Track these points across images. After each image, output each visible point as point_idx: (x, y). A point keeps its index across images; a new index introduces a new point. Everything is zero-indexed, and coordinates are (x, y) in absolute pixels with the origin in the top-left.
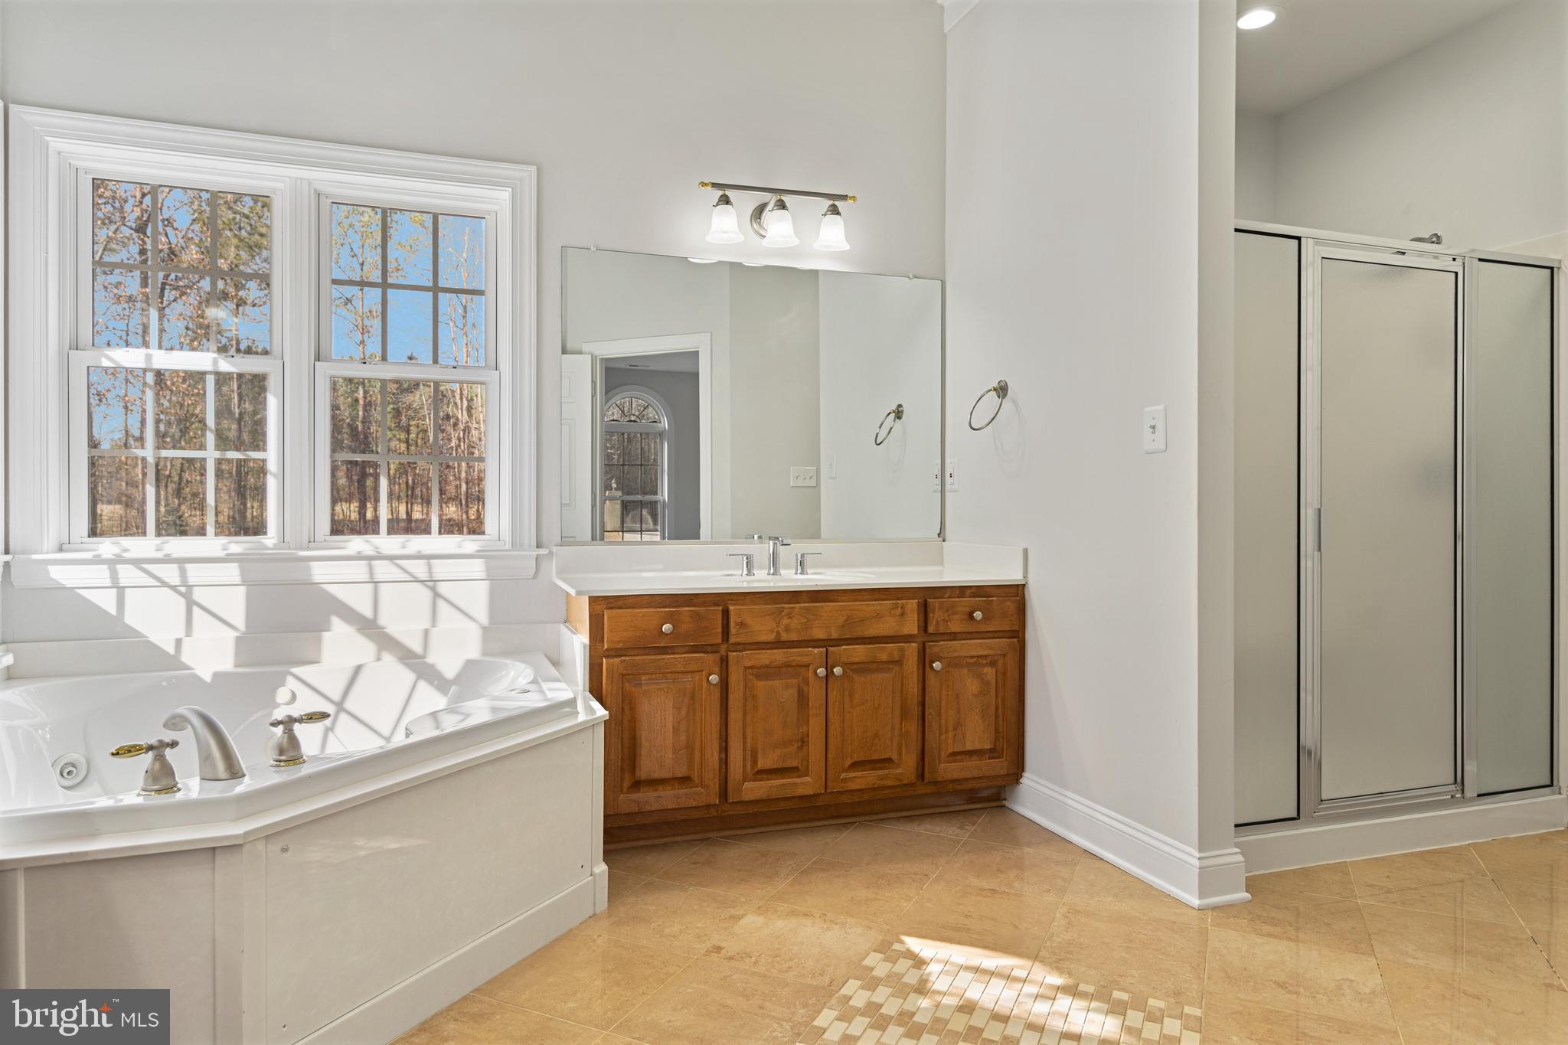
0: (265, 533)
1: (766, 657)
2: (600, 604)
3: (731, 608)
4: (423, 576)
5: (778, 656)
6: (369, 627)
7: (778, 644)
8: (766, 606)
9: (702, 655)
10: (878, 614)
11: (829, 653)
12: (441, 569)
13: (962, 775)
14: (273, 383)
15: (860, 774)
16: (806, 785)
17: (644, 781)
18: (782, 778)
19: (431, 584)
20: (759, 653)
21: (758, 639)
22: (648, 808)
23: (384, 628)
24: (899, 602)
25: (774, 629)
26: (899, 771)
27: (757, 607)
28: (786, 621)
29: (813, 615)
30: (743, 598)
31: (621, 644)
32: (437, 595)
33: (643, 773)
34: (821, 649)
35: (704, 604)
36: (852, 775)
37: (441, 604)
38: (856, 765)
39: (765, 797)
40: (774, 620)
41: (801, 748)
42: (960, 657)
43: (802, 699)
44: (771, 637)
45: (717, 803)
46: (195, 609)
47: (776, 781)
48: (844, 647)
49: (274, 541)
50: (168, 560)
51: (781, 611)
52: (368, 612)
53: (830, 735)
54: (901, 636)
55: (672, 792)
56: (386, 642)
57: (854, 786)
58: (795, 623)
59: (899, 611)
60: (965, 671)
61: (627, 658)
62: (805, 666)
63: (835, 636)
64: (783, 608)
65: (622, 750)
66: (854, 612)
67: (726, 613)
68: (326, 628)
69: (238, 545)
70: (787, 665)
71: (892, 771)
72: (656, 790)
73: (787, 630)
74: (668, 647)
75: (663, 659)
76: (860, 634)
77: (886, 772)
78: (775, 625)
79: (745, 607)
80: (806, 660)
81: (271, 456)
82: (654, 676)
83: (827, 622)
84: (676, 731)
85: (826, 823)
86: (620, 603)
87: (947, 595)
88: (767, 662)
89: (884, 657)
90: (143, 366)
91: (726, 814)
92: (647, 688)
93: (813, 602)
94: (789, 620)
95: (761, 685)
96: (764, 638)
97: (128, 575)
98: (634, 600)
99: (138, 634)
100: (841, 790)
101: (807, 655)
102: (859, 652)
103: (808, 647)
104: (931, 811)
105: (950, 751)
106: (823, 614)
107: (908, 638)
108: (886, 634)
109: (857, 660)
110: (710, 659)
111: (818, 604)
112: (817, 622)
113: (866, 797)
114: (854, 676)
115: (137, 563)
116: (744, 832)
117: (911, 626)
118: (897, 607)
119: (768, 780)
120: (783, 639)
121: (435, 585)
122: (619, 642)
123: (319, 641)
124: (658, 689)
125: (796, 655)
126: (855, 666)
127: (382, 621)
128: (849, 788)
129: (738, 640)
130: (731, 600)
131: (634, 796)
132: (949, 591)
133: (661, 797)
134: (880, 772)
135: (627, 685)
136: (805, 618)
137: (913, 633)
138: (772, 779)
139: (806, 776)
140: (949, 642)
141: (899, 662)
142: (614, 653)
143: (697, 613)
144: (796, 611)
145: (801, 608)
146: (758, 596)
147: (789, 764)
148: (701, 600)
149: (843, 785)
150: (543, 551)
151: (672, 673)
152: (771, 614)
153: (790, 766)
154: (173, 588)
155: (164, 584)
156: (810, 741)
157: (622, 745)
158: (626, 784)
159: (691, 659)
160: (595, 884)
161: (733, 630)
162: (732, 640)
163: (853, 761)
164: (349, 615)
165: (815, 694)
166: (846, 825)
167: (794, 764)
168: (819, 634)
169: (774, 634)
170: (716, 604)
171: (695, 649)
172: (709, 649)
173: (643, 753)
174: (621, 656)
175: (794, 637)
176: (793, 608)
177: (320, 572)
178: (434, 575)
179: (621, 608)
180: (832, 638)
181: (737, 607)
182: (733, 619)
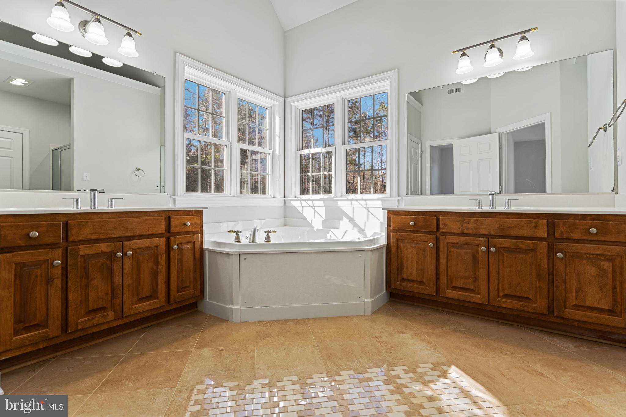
0: (332, 194)
1: (456, 239)
2: (390, 213)
3: (440, 217)
4: (365, 206)
5: (462, 239)
6: (351, 220)
7: (462, 234)
8: (457, 218)
9: (428, 235)
10: (519, 225)
11: (490, 240)
12: (370, 203)
13: (583, 319)
14: (334, 153)
15: (509, 301)
16: (477, 298)
17: (405, 279)
18: (466, 293)
19: (367, 208)
20: (453, 237)
21: (452, 231)
22: (407, 289)
23: (355, 221)
24: (533, 220)
25: (460, 227)
26: (536, 305)
27: (452, 218)
28: (466, 225)
29: (481, 223)
30: (446, 214)
31: (397, 228)
32: (369, 212)
33: (405, 276)
34: (485, 239)
35: (430, 215)
36: (504, 300)
37: (370, 214)
38: (506, 296)
39: (456, 298)
40: (460, 224)
41: (474, 281)
42: (581, 253)
43: (475, 259)
44: (459, 231)
45: (435, 295)
46: (315, 212)
47: (463, 293)
48: (498, 239)
49: (334, 195)
50: (309, 200)
51: (463, 220)
52: (352, 216)
53: (490, 279)
54: (537, 238)
55: (416, 286)
56: (355, 225)
57: (505, 306)
58: (471, 226)
59: (533, 224)
60: (585, 261)
61: (399, 233)
62: (477, 245)
63: (493, 233)
64: (465, 219)
65: (398, 266)
66: (504, 223)
67: (438, 220)
68: (341, 219)
69: (326, 196)
70: (467, 244)
71: (530, 304)
72: (411, 284)
73: (467, 229)
74: (414, 231)
75: (412, 235)
76: (508, 234)
77: (526, 304)
78: (460, 226)
79: (447, 218)
80: (476, 242)
81: (333, 173)
82: (409, 241)
83: (487, 227)
84: (417, 262)
85: (497, 320)
86: (398, 213)
87: (571, 218)
88: (457, 241)
89: (524, 247)
90: (309, 153)
91: (439, 300)
92: (406, 245)
93: (481, 217)
94: (468, 224)
95: (453, 250)
96: (455, 231)
97: (304, 203)
98: (403, 212)
99: (306, 218)
100: (497, 305)
101: (477, 241)
102: (507, 243)
103: (479, 237)
104: (569, 334)
105: (574, 303)
106: (486, 223)
107: (541, 239)
108: (525, 236)
109: (506, 246)
110: (432, 237)
111: (483, 219)
112: (482, 226)
113: (515, 313)
114: (505, 253)
115: (305, 200)
116: (454, 311)
117: (542, 232)
118: (532, 223)
119: (458, 291)
120: (465, 232)
121: (368, 208)
122: (396, 227)
123: (339, 223)
124: (410, 246)
125: (470, 240)
126: (505, 249)
127: (355, 219)
128: (502, 306)
129: (443, 231)
130: (442, 215)
131: (402, 283)
132: (573, 217)
133: (412, 287)
134: (522, 303)
135: (399, 243)
136: (476, 224)
137: (543, 236)
138: (460, 292)
139: (478, 294)
140: (571, 244)
141: (534, 251)
142: (395, 231)
143: (425, 219)
144: (471, 221)
145: (473, 220)
146: (454, 213)
147: (468, 287)
148: (429, 214)
149: (498, 303)
150: (400, 198)
151: (416, 240)
152: (460, 221)
153: (468, 288)
154: (311, 207)
155: (310, 206)
156: (480, 279)
157: (398, 264)
158: (400, 279)
159: (423, 236)
160: (364, 305)
161: (441, 227)
162: (441, 230)
163: (504, 294)
164: (347, 216)
165: (483, 259)
166: (506, 324)
167: (472, 287)
168: (483, 231)
169: (460, 230)
170: (435, 216)
171: (426, 233)
172: (432, 233)
173: (405, 268)
174: (397, 232)
175: (470, 232)
176: (470, 219)
177: (340, 204)
178: (368, 205)
179: (398, 215)
180: (491, 234)
181: (443, 217)
182: (441, 222)
